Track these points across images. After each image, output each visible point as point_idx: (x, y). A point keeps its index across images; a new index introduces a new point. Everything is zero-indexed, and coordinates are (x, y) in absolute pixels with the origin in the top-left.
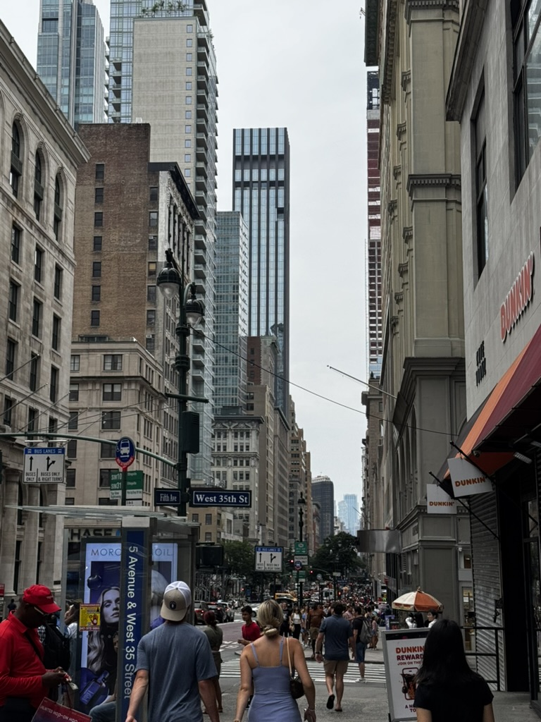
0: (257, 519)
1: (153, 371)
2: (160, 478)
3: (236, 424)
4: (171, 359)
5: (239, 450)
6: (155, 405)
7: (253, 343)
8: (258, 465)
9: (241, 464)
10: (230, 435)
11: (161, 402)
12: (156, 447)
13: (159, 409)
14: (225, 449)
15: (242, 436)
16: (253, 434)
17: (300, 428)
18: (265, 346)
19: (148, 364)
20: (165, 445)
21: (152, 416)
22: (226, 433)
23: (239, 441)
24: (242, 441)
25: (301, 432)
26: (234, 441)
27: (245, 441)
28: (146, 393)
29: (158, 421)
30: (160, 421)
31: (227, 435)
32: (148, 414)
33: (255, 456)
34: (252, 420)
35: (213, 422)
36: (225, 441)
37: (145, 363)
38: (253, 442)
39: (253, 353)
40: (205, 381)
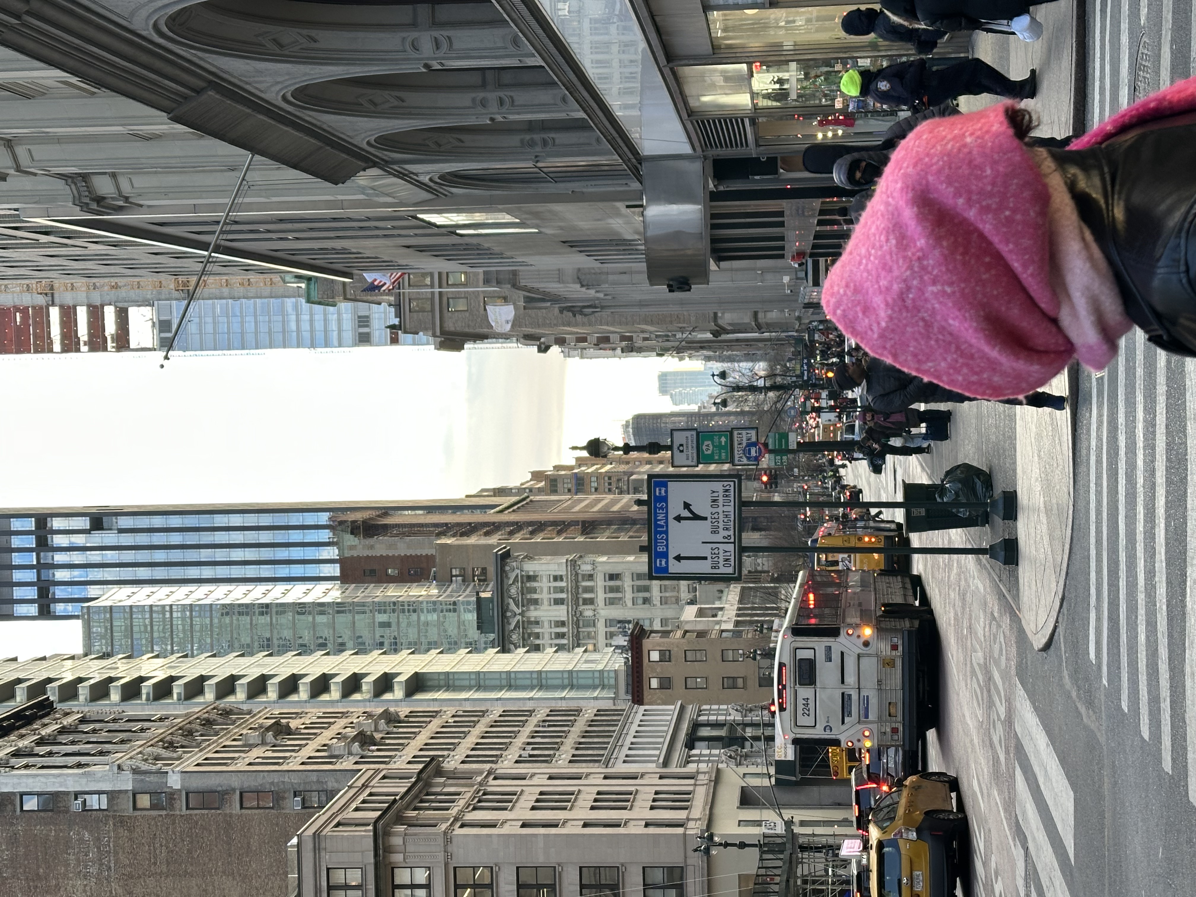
1: (371, 794)
2: (602, 770)
3: (511, 601)
4: (350, 753)
5: (563, 596)
6: (445, 786)
7: (353, 573)
8: (589, 558)
9: (591, 590)
10: (533, 613)
11: (439, 772)
12: (536, 781)
13: (453, 775)
14: (563, 624)
15: (534, 590)
16: (530, 567)
18: (358, 548)
19: (353, 806)
20: (533, 759)
21: (468, 793)
22: (530, 622)
23: (544, 596)
24: (545, 590)
25: (537, 475)
26: (545, 606)
27: (544, 584)
28: (415, 809)
29: (479, 779)
30: (481, 773)
31: (533, 619)
32: (462, 803)
33: (573, 563)
34: (503, 571)
35: (504, 650)
36: (546, 625)
37: (350, 814)
38: (547, 567)
39: (373, 572)
40: (416, 669)
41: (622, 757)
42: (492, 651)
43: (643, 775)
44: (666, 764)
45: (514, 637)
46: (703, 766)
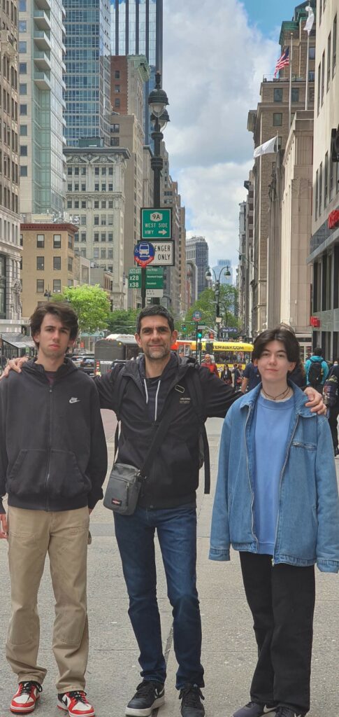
0: (122, 270)
3: (97, 158)
5: (100, 190)
7: (119, 65)
8: (123, 207)
9: (104, 206)
10: (90, 171)
14: (84, 189)
15: (104, 172)
16: (117, 171)
17: (174, 180)
18: (133, 67)
22: (85, 169)
23: (100, 178)
24: (104, 179)
25: (175, 185)
26: (95, 179)
27: (107, 179)
31: (87, 171)
33: (120, 197)
34: (116, 154)
36: (83, 179)
38: (118, 180)
39: (118, 76)
40: (53, 90)
45: (75, 159)
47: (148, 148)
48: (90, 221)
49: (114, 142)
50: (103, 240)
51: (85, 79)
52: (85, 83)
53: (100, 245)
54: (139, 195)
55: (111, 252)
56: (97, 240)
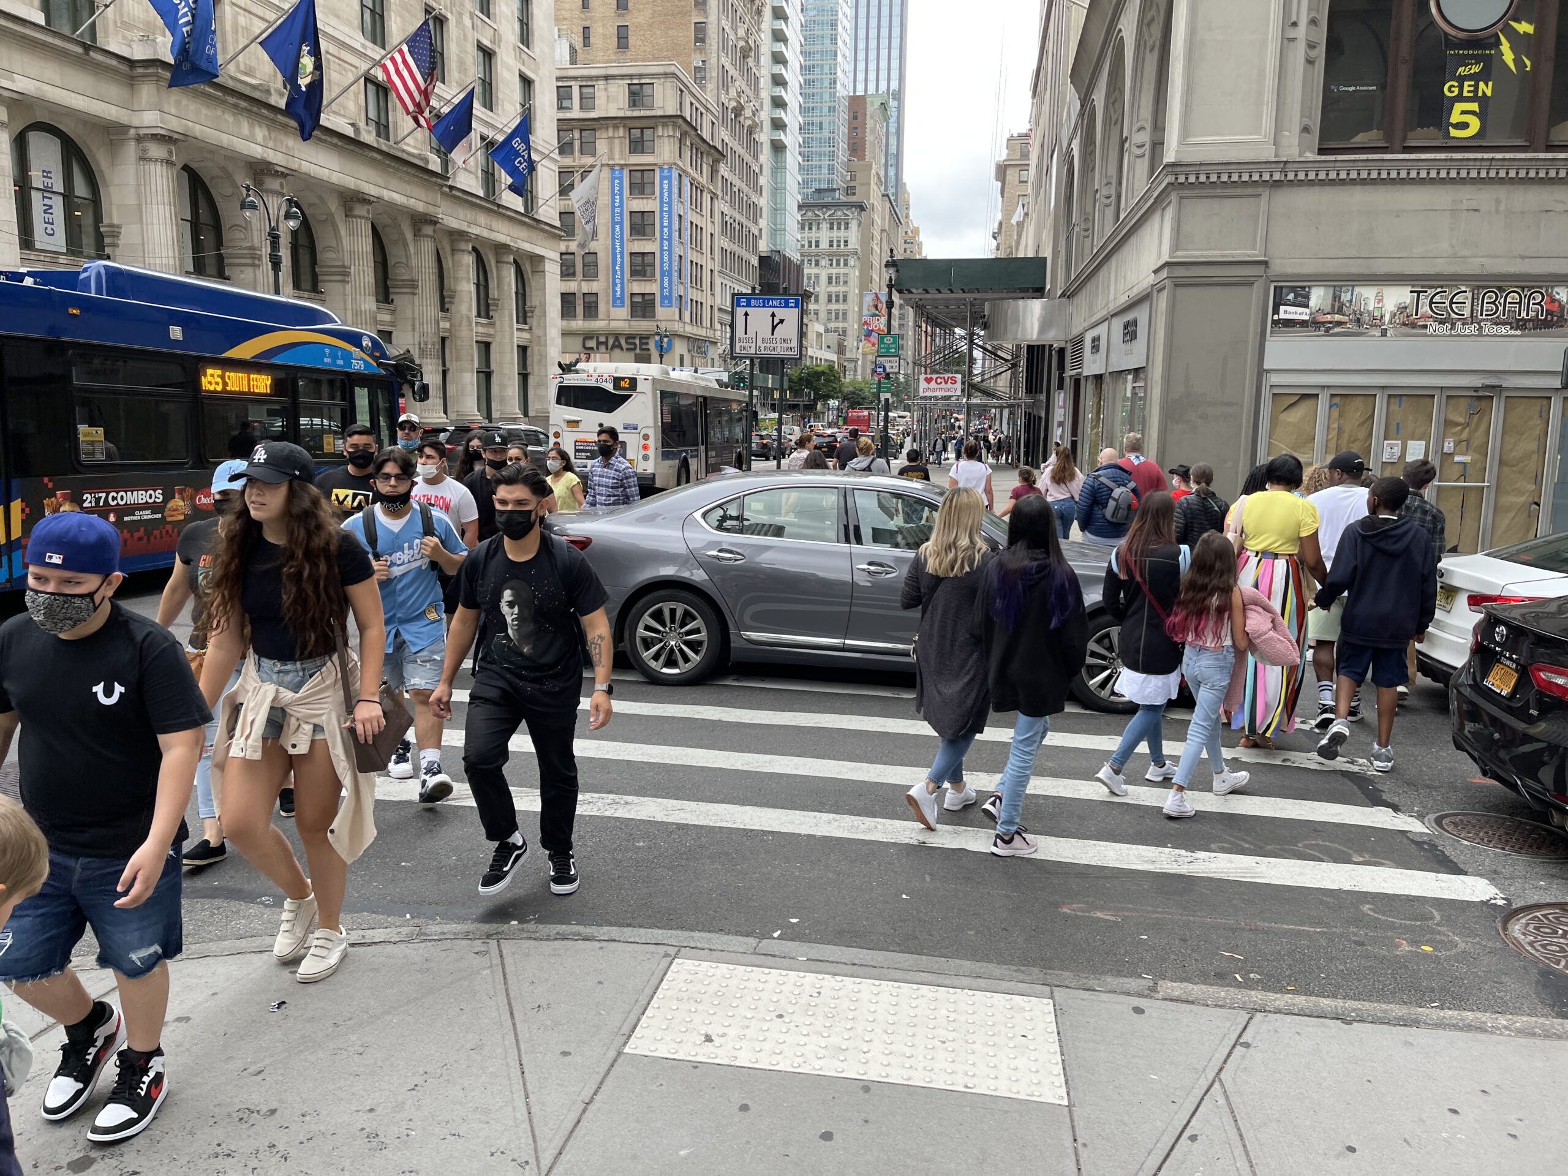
1: (702, 114)
2: (717, 269)
3: (833, 212)
4: (730, 100)
5: (835, 246)
6: (708, 164)
7: (857, 104)
8: (858, 264)
9: (838, 264)
10: (825, 226)
11: (716, 162)
12: (710, 225)
13: (714, 171)
14: (817, 246)
15: (839, 227)
16: (853, 225)
17: (916, 225)
18: (872, 108)
19: (694, 101)
20: (724, 223)
21: (704, 180)
22: (819, 224)
23: (835, 234)
24: (839, 235)
25: (916, 231)
26: (829, 234)
27: (842, 234)
28: (691, 144)
29: (711, 187)
30: (715, 189)
31: (821, 226)
32: (696, 176)
33: (856, 253)
34: (852, 206)
35: (800, 207)
36: (817, 235)
37: (688, 99)
38: (853, 236)
39: (856, 118)
40: (789, 147)
41: (725, 282)
42: (800, 198)
43: (713, 295)
44: (720, 310)
45: (810, 214)
46: (718, 333)
47: (887, 195)
48: (824, 279)
49: (850, 191)
50: (837, 301)
51: (821, 123)
52: (821, 129)
53: (834, 307)
54: (877, 249)
55: (845, 314)
56: (830, 301)
